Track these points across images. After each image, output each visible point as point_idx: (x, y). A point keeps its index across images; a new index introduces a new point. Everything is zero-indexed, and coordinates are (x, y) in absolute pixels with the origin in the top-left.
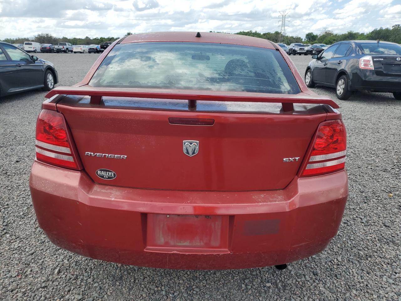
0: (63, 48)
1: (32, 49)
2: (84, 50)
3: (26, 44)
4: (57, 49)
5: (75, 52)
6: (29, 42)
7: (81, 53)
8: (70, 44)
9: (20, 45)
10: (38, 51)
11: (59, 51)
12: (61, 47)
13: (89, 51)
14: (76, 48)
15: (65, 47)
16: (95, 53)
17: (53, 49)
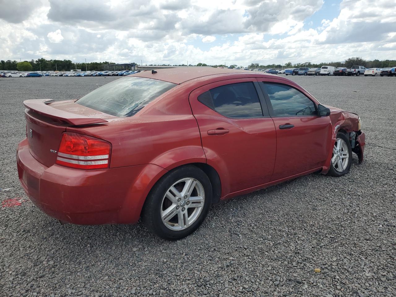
0: (355, 71)
1: (326, 73)
2: (376, 73)
3: (323, 68)
4: (349, 72)
5: (366, 75)
6: (326, 66)
7: (373, 76)
8: (363, 67)
9: (318, 69)
10: (331, 74)
11: (350, 74)
12: (353, 70)
13: (380, 74)
14: (367, 72)
15: (357, 70)
16: (389, 76)
17: (345, 72)
